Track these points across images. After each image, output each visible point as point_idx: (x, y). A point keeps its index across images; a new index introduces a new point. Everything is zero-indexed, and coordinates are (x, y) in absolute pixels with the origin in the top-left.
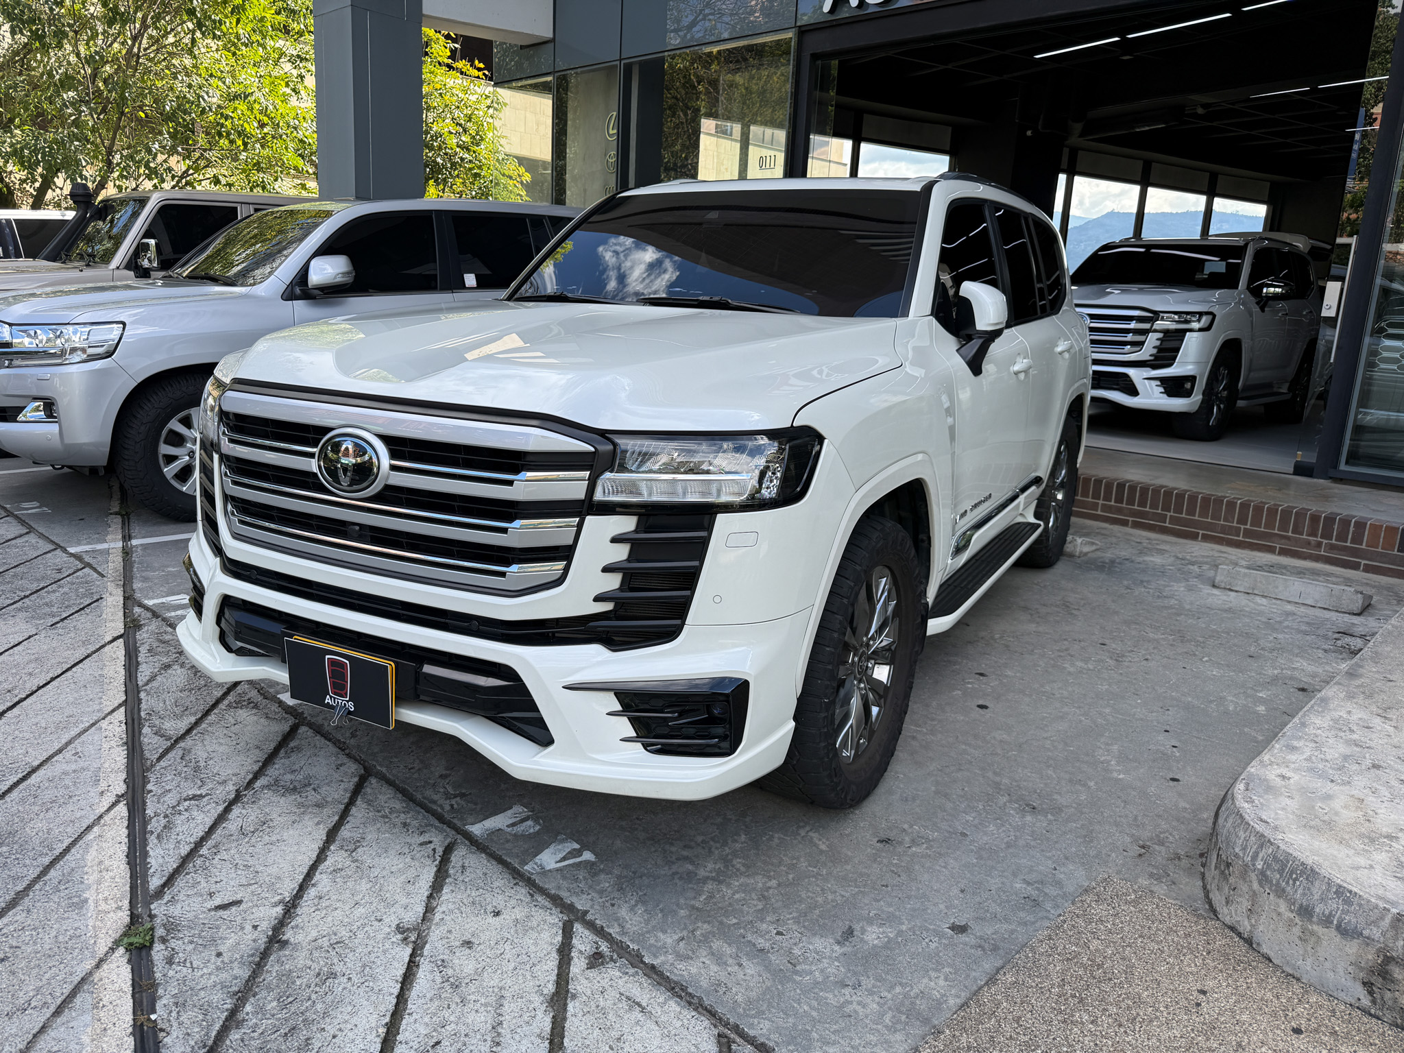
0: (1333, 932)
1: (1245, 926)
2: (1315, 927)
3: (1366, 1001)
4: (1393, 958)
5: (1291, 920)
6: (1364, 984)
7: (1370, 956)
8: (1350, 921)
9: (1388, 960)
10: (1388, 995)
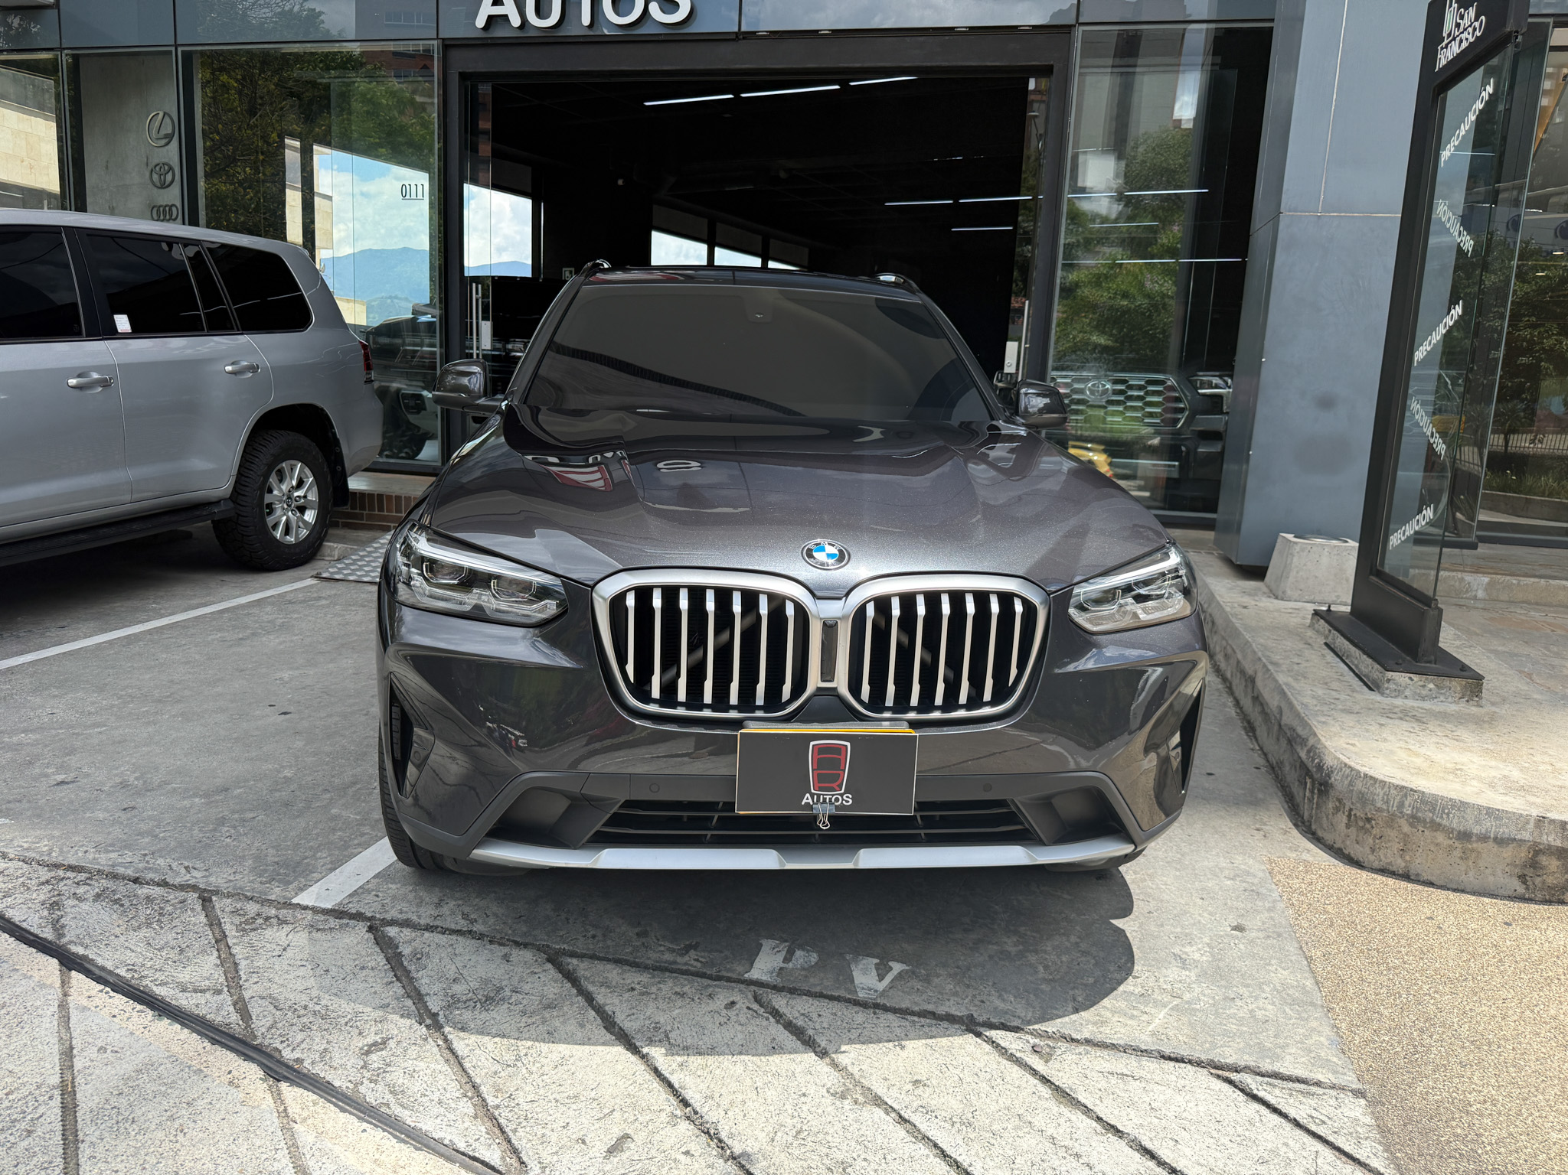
0: (1491, 843)
1: (1399, 864)
2: (1475, 845)
3: (1521, 889)
4: (1541, 850)
5: (1450, 846)
6: (1519, 877)
7: (1523, 854)
8: (1504, 832)
9: (1537, 853)
10: (1538, 880)
